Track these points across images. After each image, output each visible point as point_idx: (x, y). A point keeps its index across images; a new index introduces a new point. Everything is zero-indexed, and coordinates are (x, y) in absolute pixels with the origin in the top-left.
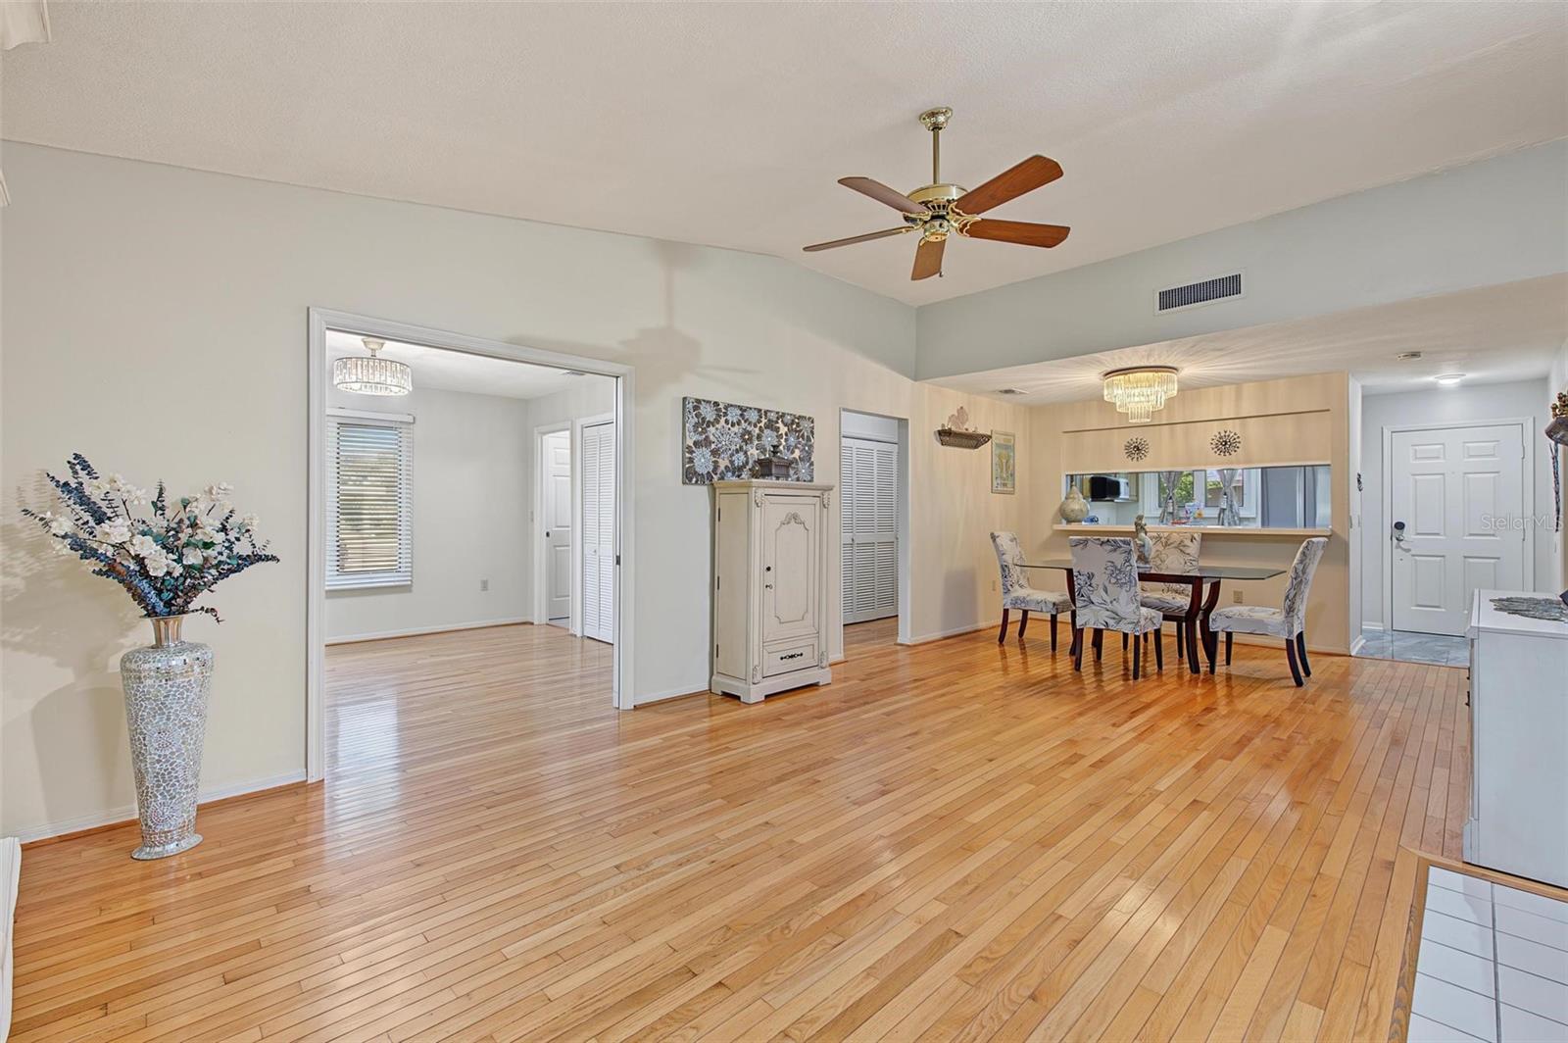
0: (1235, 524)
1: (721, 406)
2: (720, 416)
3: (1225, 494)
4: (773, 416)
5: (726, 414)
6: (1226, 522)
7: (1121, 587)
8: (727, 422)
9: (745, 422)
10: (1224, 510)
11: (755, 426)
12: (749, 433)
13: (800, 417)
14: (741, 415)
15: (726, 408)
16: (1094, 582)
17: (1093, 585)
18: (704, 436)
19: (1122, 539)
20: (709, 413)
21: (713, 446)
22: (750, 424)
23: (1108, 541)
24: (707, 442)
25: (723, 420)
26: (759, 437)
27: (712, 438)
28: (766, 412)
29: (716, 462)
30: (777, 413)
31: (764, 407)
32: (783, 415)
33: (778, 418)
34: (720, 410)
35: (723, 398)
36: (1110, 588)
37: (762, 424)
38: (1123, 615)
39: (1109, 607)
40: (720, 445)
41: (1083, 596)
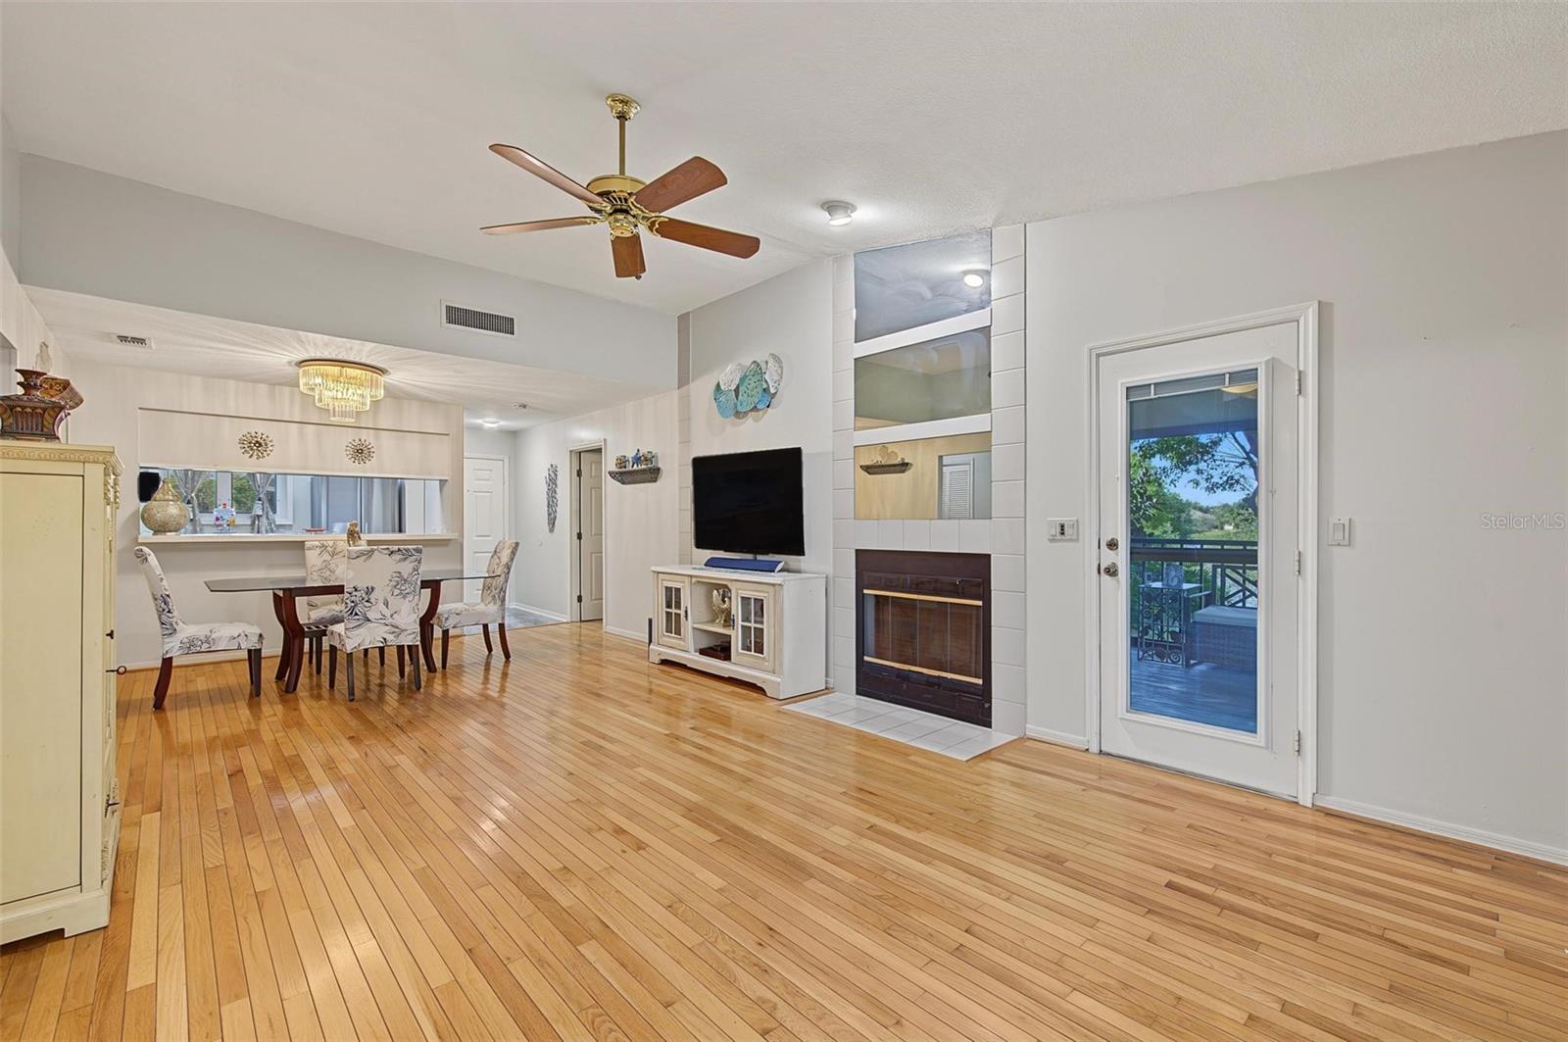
0: (272, 531)
3: (260, 500)
6: (263, 529)
7: (404, 597)
10: (258, 516)
16: (373, 597)
17: (372, 600)
19: (414, 547)
23: (399, 550)
36: (391, 599)
38: (403, 627)
39: (389, 621)
41: (356, 614)
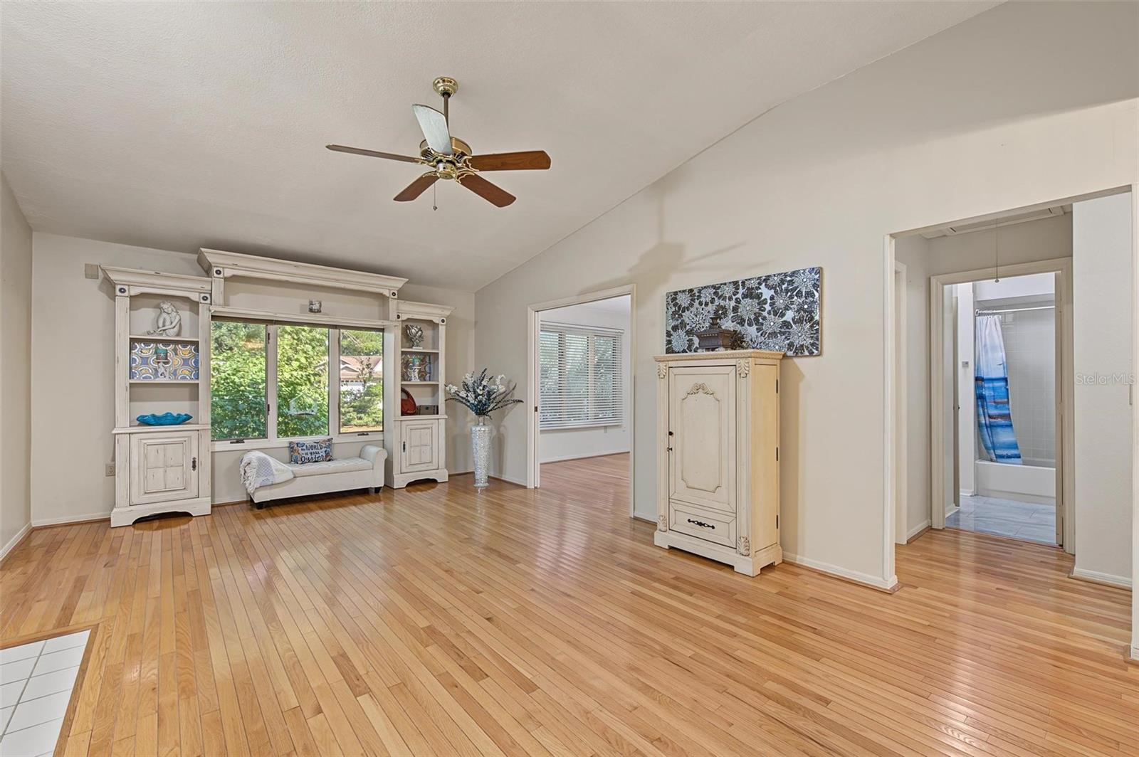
1: (695, 291)
2: (693, 300)
4: (753, 284)
5: (699, 297)
8: (701, 304)
9: (719, 298)
11: (730, 299)
12: (723, 308)
13: (793, 274)
14: (716, 293)
15: (700, 291)
18: (680, 321)
20: (683, 300)
21: (688, 327)
22: (724, 299)
24: (683, 325)
25: (697, 302)
26: (735, 309)
27: (687, 321)
28: (743, 283)
29: (690, 341)
30: (759, 278)
31: (740, 278)
32: (768, 278)
33: (760, 284)
34: (694, 295)
35: (695, 284)
37: (739, 296)
40: (694, 326)
